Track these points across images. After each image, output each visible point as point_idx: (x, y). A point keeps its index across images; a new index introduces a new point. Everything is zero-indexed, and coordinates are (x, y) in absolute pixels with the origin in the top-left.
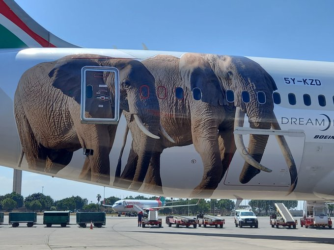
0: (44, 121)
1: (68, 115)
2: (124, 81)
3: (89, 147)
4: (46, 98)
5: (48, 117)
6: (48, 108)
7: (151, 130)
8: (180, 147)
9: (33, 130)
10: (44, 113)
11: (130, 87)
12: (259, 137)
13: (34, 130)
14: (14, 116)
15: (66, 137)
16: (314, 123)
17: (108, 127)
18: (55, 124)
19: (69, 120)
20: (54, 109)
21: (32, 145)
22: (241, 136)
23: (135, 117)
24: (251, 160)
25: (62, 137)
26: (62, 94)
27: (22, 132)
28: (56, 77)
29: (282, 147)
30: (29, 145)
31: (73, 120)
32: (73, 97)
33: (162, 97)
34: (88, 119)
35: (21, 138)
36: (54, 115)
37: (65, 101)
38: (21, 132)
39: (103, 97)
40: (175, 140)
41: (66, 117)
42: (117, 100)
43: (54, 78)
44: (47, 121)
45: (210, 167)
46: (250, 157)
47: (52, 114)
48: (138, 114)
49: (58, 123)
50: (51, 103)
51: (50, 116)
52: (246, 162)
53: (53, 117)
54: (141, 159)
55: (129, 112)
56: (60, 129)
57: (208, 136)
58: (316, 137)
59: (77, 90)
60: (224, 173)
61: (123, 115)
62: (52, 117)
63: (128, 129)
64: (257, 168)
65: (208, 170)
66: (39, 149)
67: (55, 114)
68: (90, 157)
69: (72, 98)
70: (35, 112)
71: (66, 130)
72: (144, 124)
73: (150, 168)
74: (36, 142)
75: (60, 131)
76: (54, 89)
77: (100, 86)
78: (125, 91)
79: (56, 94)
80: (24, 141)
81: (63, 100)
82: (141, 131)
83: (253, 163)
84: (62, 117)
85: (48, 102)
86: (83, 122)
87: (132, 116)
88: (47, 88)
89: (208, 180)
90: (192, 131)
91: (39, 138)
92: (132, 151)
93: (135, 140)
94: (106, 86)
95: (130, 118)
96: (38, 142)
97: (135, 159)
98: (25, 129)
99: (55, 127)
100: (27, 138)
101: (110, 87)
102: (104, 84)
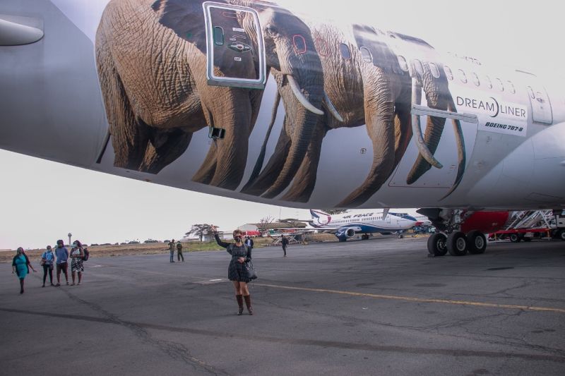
0: (147, 79)
1: (187, 70)
2: (268, 26)
3: (218, 125)
4: (150, 41)
5: (154, 72)
6: (153, 58)
7: (312, 101)
8: (349, 129)
9: (128, 94)
10: (148, 65)
11: (278, 35)
12: (436, 120)
13: (130, 94)
14: (96, 68)
15: (182, 106)
16: (486, 107)
17: (250, 93)
18: (165, 85)
19: (189, 79)
20: (163, 60)
21: (126, 120)
22: (418, 117)
23: (290, 78)
24: (425, 151)
25: (176, 107)
26: (177, 37)
27: (109, 97)
28: (164, 11)
29: (457, 134)
30: (121, 121)
31: (195, 79)
32: (194, 43)
33: (324, 54)
34: (218, 78)
35: (106, 108)
36: (163, 69)
37: (182, 48)
38: (107, 97)
39: (240, 45)
40: (344, 117)
41: (183, 73)
42: (262, 51)
43: (161, 11)
44: (151, 79)
45: (381, 160)
46: (425, 146)
47: (161, 67)
48: (292, 75)
49: (170, 83)
50: (159, 49)
51: (157, 71)
52: (420, 154)
53: (163, 73)
54: (295, 145)
55: (280, 70)
56: (173, 94)
57: (383, 114)
58: (488, 124)
59: (199, 33)
60: (394, 169)
61: (271, 76)
62: (159, 72)
63: (279, 97)
64: (430, 162)
65: (377, 165)
66: (137, 128)
67: (166, 67)
68: (220, 142)
69: (193, 45)
70: (132, 63)
71: (183, 96)
72: (303, 90)
73: (306, 159)
74: (133, 115)
75: (173, 97)
76: (163, 28)
77: (234, 29)
78: (271, 40)
79: (166, 36)
80: (112, 112)
81: (177, 46)
82: (298, 101)
83: (426, 155)
84: (177, 73)
85: (154, 48)
86: (211, 83)
87: (285, 76)
88: (150, 26)
89: (373, 179)
90: (365, 105)
91: (137, 108)
92: (284, 132)
93: (290, 115)
94: (243, 30)
95: (282, 79)
96: (137, 114)
97: (287, 144)
98: (115, 91)
99: (166, 90)
100: (118, 107)
101: (250, 33)
102: (239, 26)
